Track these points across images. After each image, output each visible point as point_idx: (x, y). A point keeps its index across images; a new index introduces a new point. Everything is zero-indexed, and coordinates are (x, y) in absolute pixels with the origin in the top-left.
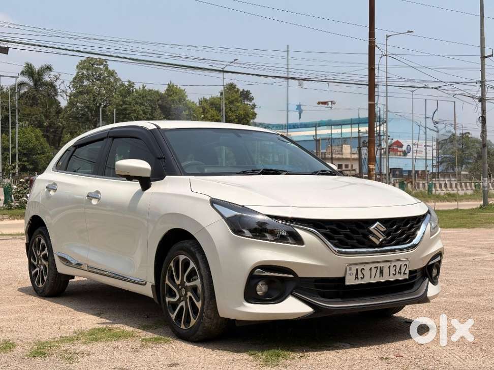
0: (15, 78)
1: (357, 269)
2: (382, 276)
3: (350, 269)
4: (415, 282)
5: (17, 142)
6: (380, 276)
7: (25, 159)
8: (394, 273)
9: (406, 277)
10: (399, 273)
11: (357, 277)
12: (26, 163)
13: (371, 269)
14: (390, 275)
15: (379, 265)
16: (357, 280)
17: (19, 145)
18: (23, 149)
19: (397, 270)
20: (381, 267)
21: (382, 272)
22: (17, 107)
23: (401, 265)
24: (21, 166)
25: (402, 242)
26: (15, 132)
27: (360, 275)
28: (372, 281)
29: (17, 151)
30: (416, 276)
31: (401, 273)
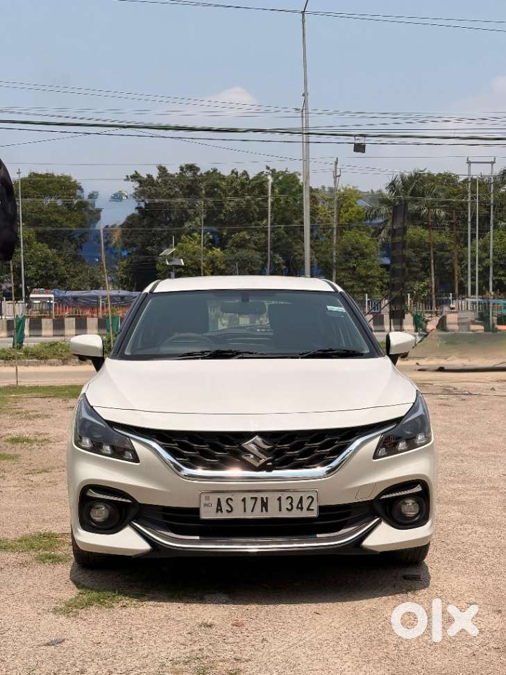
0: (490, 165)
1: (219, 499)
2: (267, 511)
3: (207, 498)
4: (346, 521)
5: (491, 250)
6: (262, 511)
7: (501, 273)
8: (290, 508)
9: (314, 514)
10: (298, 508)
11: (219, 509)
12: (503, 278)
13: (244, 500)
14: (280, 510)
15: (259, 495)
16: (219, 512)
17: (495, 254)
18: (499, 259)
19: (295, 504)
20: (262, 498)
21: (265, 505)
22: (492, 202)
23: (302, 497)
24: (496, 282)
25: (308, 465)
26: (489, 237)
27: (225, 507)
28: (249, 516)
29: (491, 262)
30: (350, 512)
31: (302, 509)
